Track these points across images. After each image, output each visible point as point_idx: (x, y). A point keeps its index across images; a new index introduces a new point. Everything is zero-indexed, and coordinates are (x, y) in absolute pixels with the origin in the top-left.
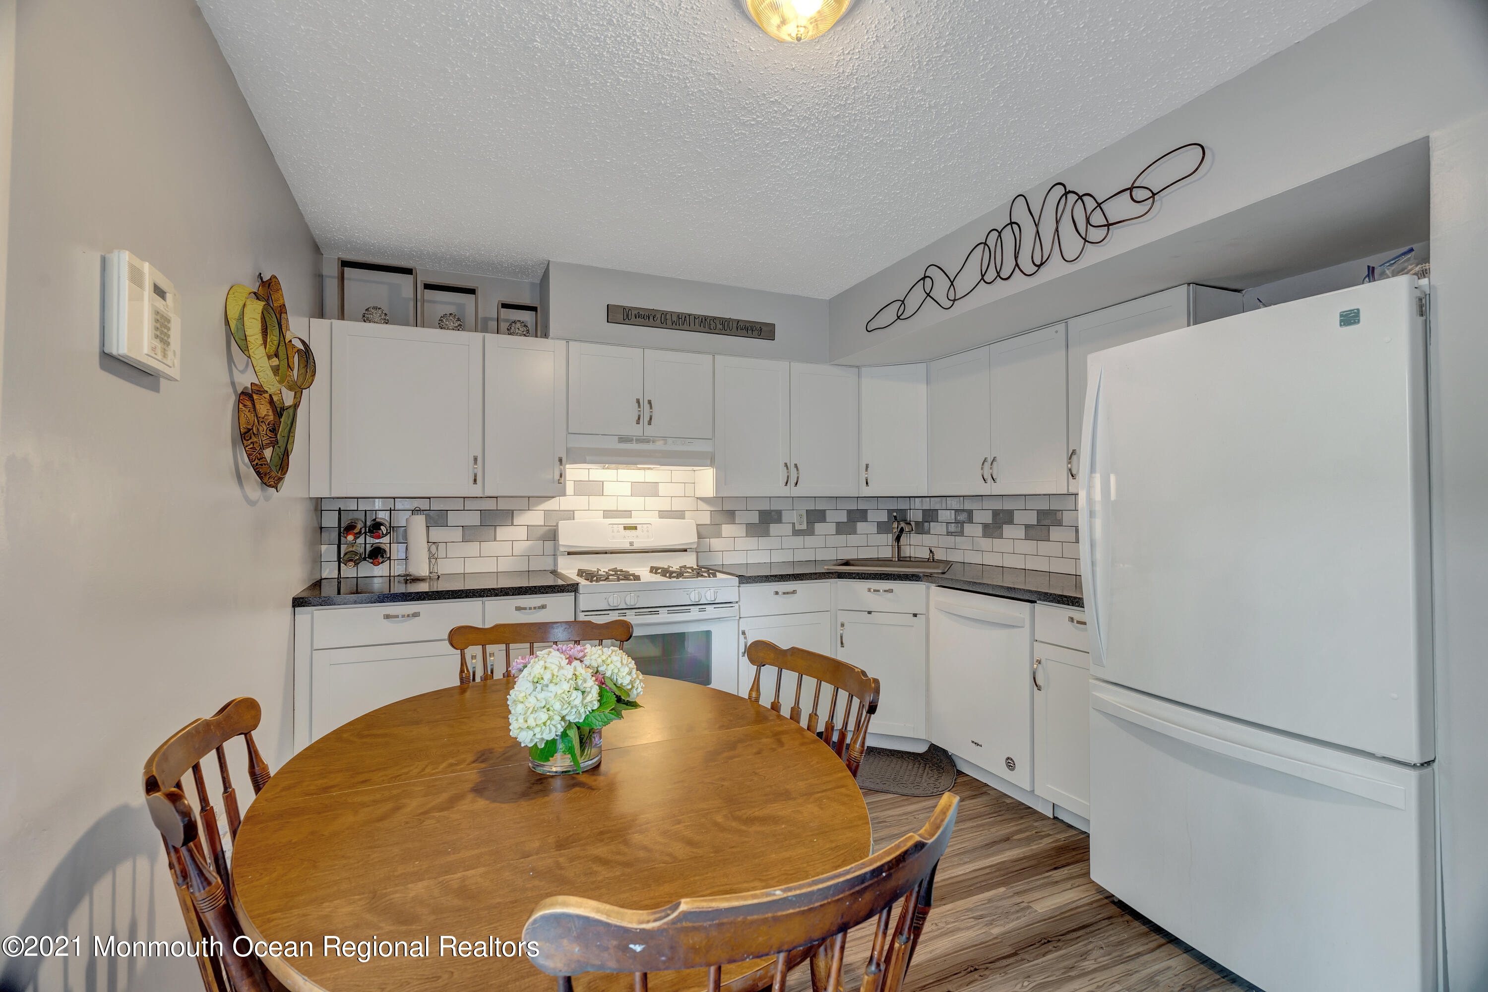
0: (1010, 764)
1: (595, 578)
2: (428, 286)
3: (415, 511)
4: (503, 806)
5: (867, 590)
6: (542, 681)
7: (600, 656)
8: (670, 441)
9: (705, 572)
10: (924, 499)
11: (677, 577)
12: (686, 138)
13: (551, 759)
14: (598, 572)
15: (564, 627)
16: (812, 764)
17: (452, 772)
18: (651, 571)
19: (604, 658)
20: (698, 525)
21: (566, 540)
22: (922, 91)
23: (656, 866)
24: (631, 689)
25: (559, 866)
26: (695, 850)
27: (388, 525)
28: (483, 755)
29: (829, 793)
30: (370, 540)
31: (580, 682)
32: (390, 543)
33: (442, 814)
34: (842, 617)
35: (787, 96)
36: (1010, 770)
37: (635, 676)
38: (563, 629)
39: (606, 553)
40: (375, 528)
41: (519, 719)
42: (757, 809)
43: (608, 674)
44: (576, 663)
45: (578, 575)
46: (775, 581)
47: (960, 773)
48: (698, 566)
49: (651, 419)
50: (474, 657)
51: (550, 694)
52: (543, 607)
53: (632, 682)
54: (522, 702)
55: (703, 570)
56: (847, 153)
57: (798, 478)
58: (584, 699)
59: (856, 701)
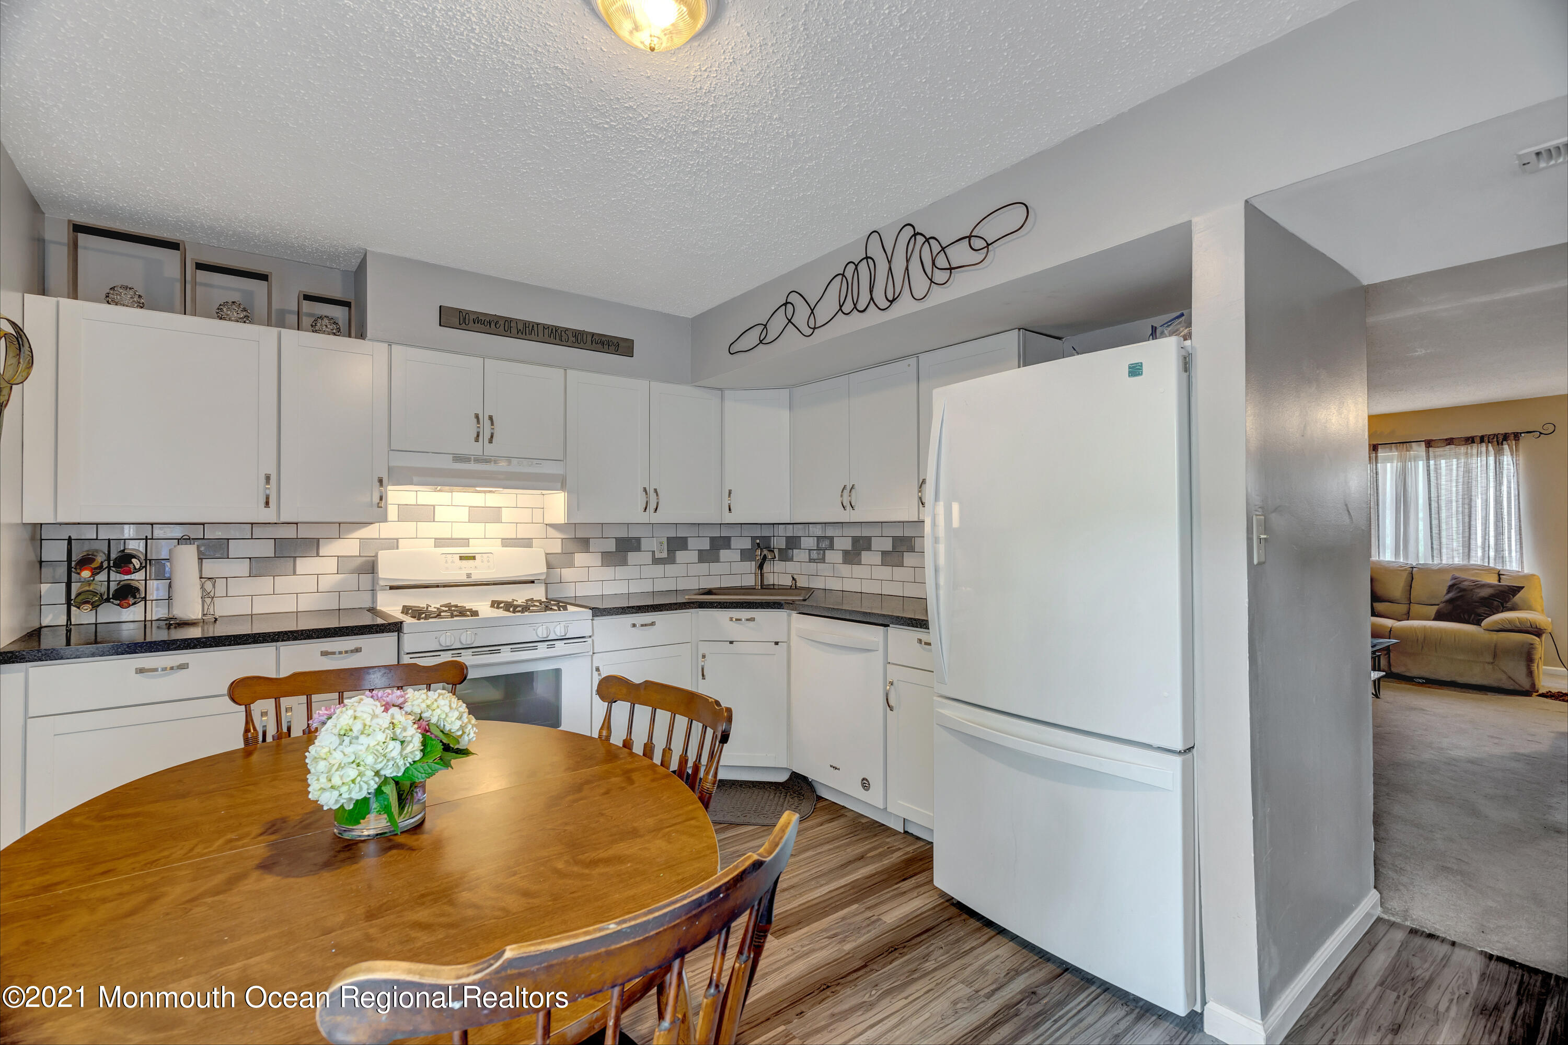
0: (865, 784)
1: (424, 615)
2: (200, 266)
3: (184, 540)
4: (299, 880)
5: (728, 619)
6: (350, 733)
7: (424, 701)
8: (514, 461)
9: (554, 605)
10: (787, 525)
11: (522, 612)
12: (531, 132)
13: (362, 821)
14: (427, 608)
15: (383, 672)
16: (663, 799)
17: (231, 849)
18: (492, 606)
19: (429, 702)
20: (547, 554)
21: (386, 573)
22: (780, 119)
23: (485, 923)
24: (462, 735)
25: (369, 938)
26: (531, 901)
27: (143, 557)
28: (274, 825)
29: (678, 827)
30: (115, 576)
31: (398, 731)
32: (146, 580)
33: (216, 898)
34: (704, 648)
35: (642, 103)
36: (865, 790)
37: (466, 720)
38: (380, 674)
39: (438, 586)
40: (124, 561)
41: (320, 778)
42: (601, 851)
43: (434, 720)
44: (394, 710)
45: (402, 612)
46: (633, 613)
47: (820, 798)
48: (547, 599)
49: (492, 437)
50: (264, 714)
51: (360, 747)
52: (358, 650)
53: (462, 728)
54: (325, 759)
55: (552, 602)
56: (707, 170)
57: (658, 503)
58: (403, 749)
59: (710, 732)
